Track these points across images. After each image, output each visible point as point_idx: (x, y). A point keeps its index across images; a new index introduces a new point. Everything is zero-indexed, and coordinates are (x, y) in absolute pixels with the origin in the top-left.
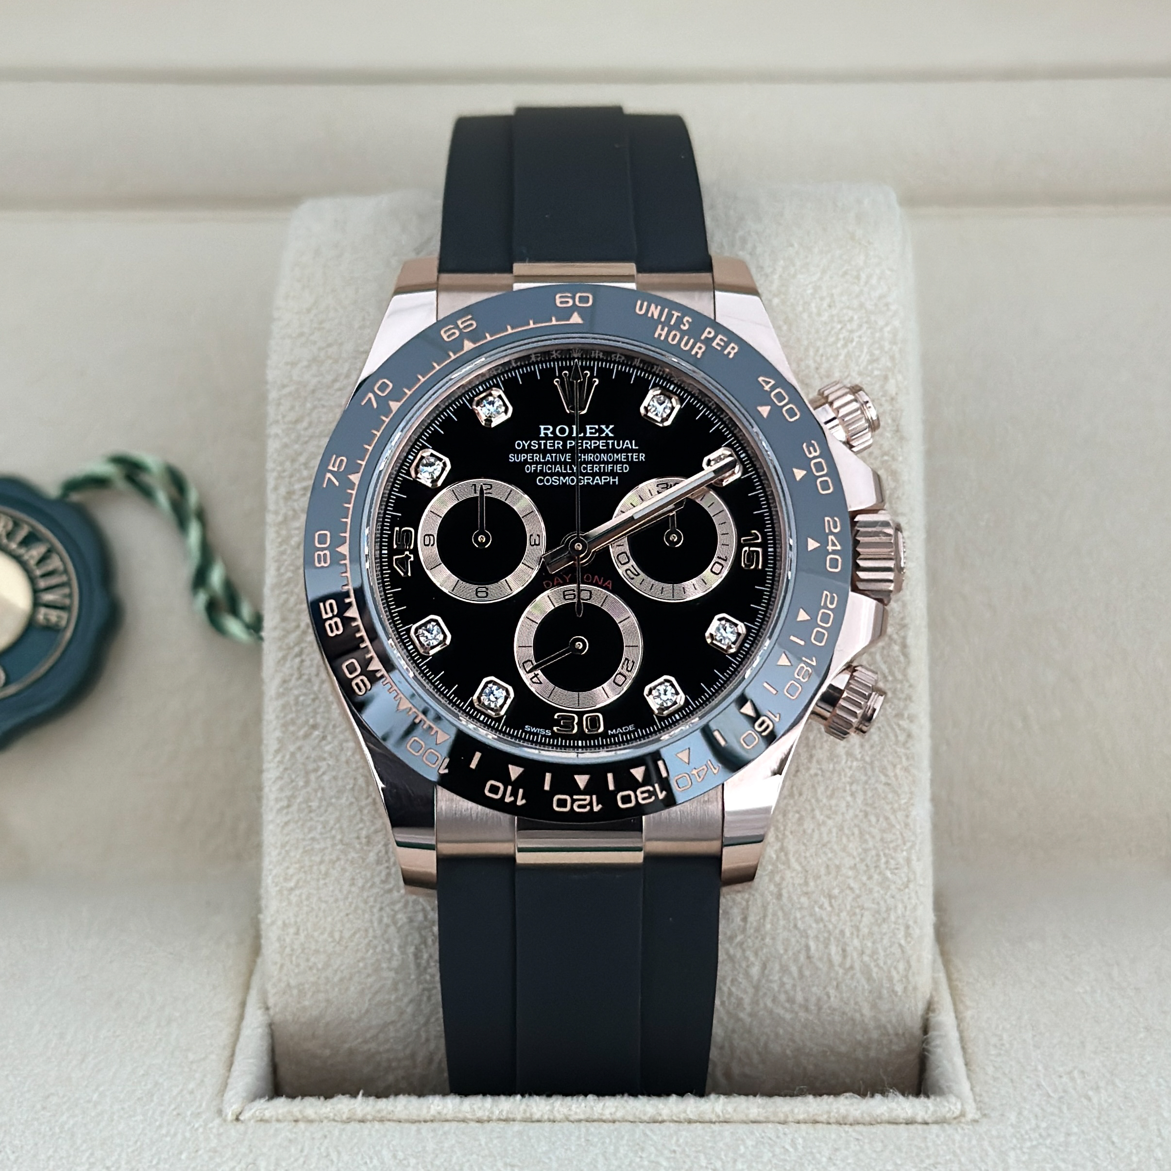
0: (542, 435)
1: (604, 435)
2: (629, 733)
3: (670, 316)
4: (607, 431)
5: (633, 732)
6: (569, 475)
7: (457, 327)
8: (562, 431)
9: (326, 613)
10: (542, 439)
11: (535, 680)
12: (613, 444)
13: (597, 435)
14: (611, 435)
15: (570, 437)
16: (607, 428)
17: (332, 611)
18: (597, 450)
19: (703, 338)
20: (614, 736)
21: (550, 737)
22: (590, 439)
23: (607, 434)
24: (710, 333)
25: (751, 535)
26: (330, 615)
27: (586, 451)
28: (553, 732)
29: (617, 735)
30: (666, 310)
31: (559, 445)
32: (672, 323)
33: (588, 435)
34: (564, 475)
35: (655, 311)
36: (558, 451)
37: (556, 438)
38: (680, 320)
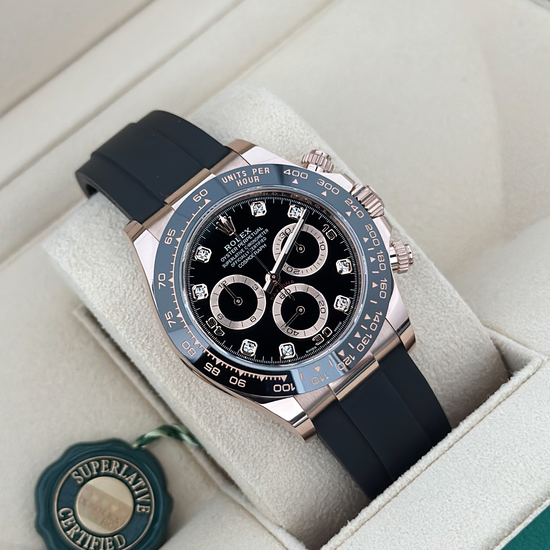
0: (228, 250)
1: (248, 233)
2: (341, 325)
3: (237, 175)
4: (248, 231)
5: (342, 324)
6: (248, 256)
7: (169, 237)
8: (233, 243)
9: (209, 369)
10: (229, 251)
11: (296, 334)
12: (253, 234)
13: (246, 235)
14: (250, 231)
15: (237, 243)
16: (247, 230)
17: (210, 366)
18: (250, 240)
19: (254, 174)
20: (337, 331)
21: (317, 349)
22: (245, 238)
23: (249, 232)
24: (255, 170)
25: (324, 227)
26: (211, 369)
27: (247, 243)
28: (316, 346)
29: (338, 329)
30: (234, 174)
31: (236, 249)
32: (240, 177)
33: (243, 238)
34: (247, 258)
35: (230, 178)
36: (237, 251)
37: (233, 247)
38: (241, 174)
